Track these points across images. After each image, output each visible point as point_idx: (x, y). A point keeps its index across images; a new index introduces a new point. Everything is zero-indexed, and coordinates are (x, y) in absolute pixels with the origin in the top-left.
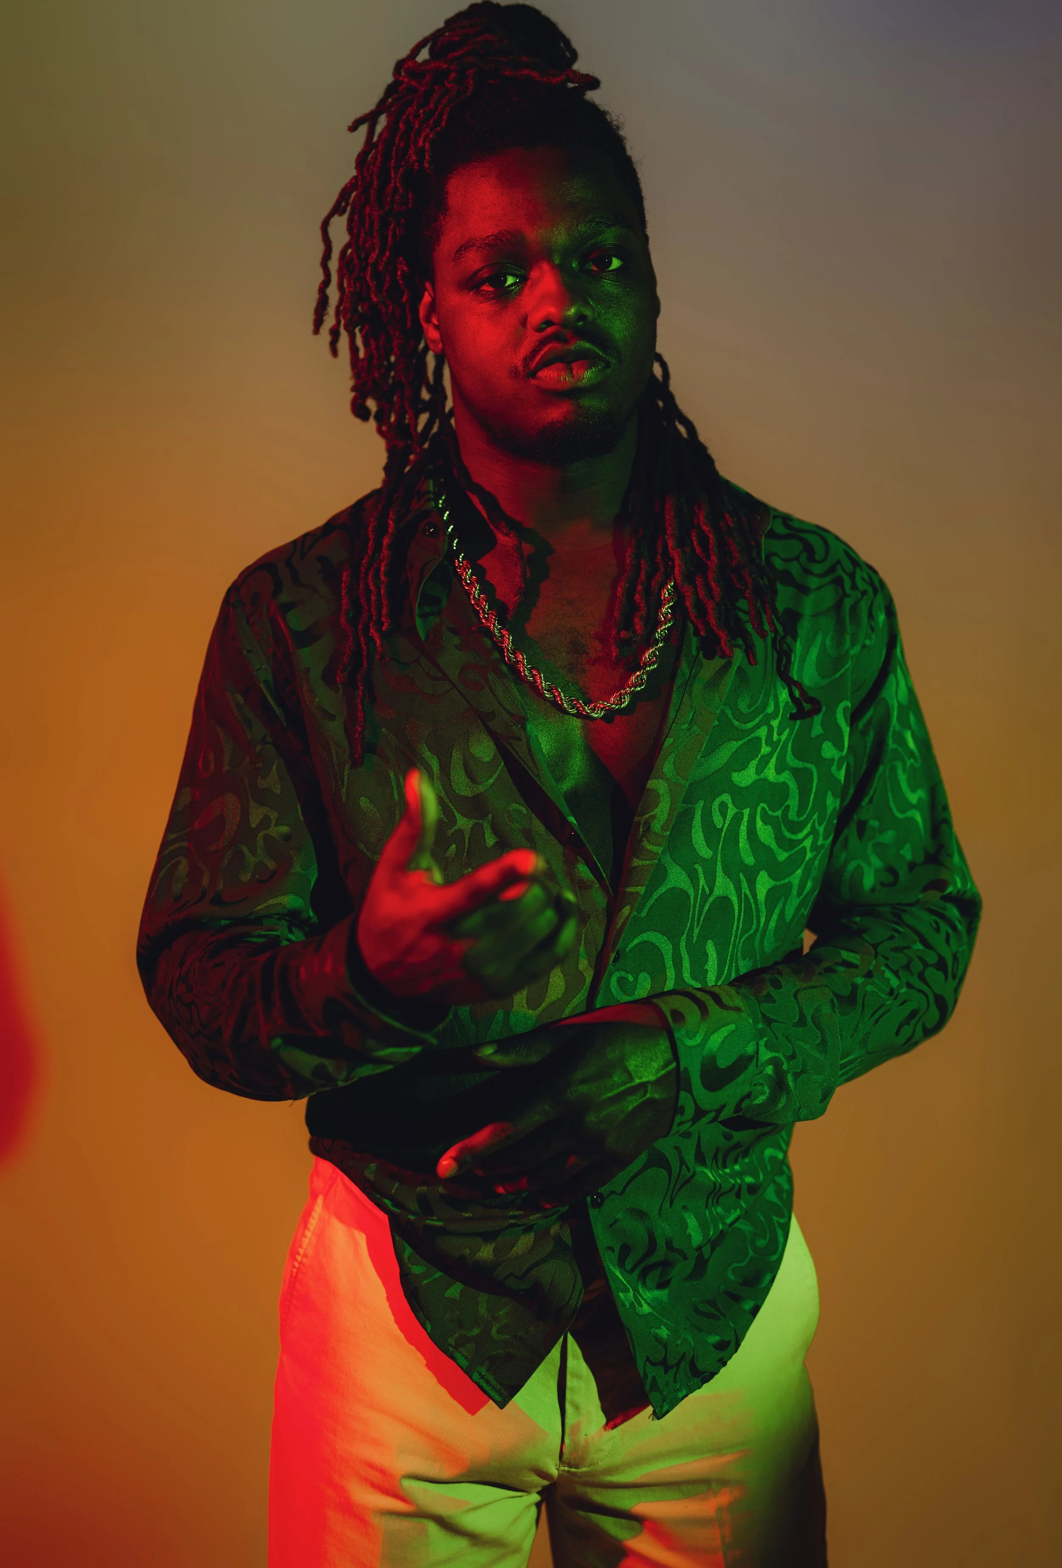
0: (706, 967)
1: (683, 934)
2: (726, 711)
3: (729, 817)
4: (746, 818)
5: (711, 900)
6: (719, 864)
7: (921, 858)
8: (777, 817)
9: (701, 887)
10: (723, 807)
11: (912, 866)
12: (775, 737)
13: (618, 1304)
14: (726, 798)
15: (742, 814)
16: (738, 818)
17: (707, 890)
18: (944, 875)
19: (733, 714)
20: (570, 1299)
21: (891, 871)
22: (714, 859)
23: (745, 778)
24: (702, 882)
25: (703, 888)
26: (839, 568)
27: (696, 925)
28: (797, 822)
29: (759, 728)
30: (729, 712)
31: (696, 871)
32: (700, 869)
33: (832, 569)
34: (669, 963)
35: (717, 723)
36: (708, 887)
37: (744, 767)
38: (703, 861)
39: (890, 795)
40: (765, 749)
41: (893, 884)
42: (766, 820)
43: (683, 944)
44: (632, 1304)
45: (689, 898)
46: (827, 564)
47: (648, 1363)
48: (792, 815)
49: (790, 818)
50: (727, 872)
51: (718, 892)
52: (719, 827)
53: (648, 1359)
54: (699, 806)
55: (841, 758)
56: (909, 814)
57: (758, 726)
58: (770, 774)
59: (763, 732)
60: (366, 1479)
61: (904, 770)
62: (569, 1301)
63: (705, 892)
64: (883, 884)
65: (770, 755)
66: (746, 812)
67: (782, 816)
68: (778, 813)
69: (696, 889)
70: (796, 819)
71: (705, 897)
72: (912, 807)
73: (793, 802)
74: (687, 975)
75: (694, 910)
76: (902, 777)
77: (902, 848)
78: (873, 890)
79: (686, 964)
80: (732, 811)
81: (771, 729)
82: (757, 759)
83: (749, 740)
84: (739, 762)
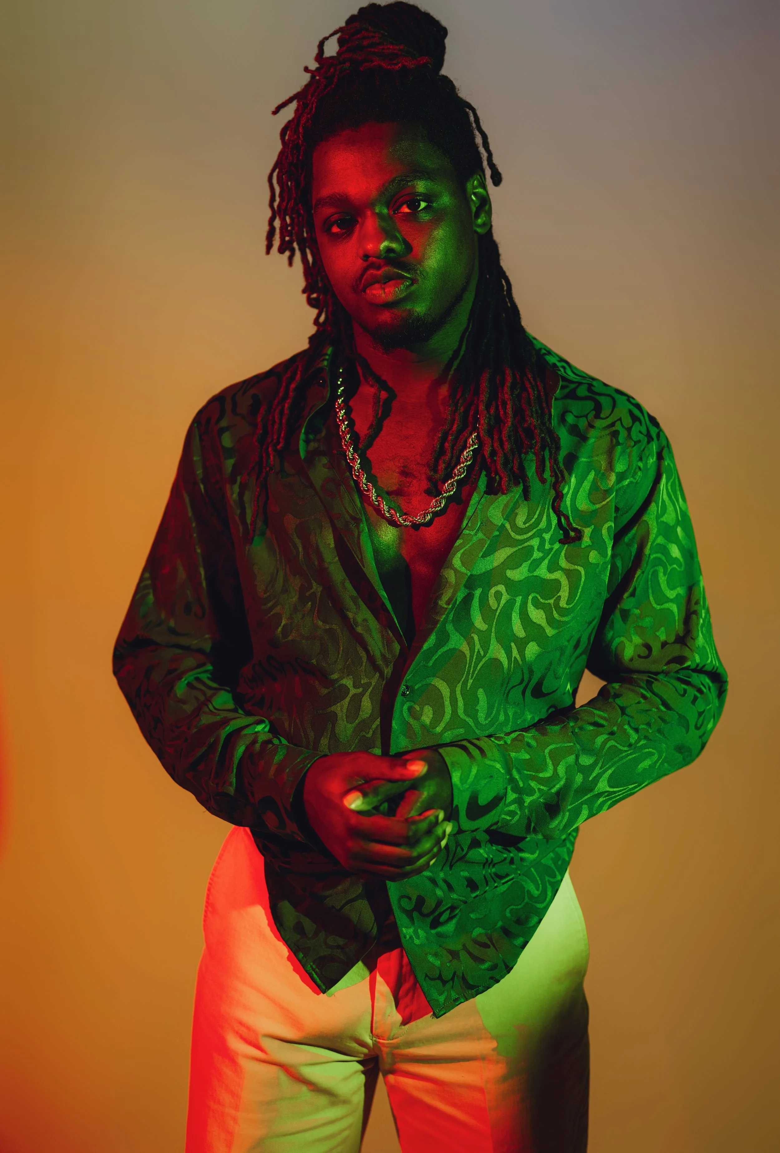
0: (478, 708)
1: (459, 682)
2: (506, 525)
3: (503, 602)
4: (518, 604)
5: (484, 660)
6: (493, 634)
7: (672, 639)
8: (549, 604)
9: (476, 650)
10: (498, 595)
11: (664, 644)
12: (547, 546)
13: (402, 936)
14: (501, 588)
15: (515, 600)
16: (511, 604)
17: (482, 653)
18: (687, 653)
19: (511, 528)
20: (372, 928)
21: (648, 647)
22: (489, 630)
23: (517, 574)
24: (478, 647)
25: (479, 652)
26: (618, 423)
27: (470, 677)
28: (566, 609)
29: (532, 539)
30: (508, 526)
31: (473, 638)
32: (476, 637)
33: (613, 424)
34: (447, 703)
35: (497, 533)
36: (483, 650)
37: (519, 565)
38: (479, 632)
39: (650, 591)
40: (537, 555)
41: (647, 657)
42: (537, 605)
43: (458, 689)
44: (411, 937)
45: (465, 656)
46: (609, 421)
47: (427, 978)
48: (563, 604)
49: (561, 605)
50: (499, 640)
51: (490, 655)
52: (494, 608)
53: (426, 976)
54: (478, 593)
55: (604, 563)
56: (666, 606)
57: (531, 538)
58: (542, 571)
59: (535, 542)
60: (237, 1033)
61: (665, 574)
62: (371, 930)
63: (480, 654)
64: (639, 656)
65: (543, 559)
66: (519, 599)
67: (554, 604)
68: (551, 601)
69: (472, 650)
70: (565, 606)
71: (480, 658)
72: (669, 600)
73: (564, 593)
74: (461, 711)
75: (470, 667)
76: (662, 579)
77: (658, 630)
78: (631, 660)
79: (461, 704)
80: (505, 597)
81: (543, 541)
82: (529, 562)
83: (523, 547)
84: (513, 562)
